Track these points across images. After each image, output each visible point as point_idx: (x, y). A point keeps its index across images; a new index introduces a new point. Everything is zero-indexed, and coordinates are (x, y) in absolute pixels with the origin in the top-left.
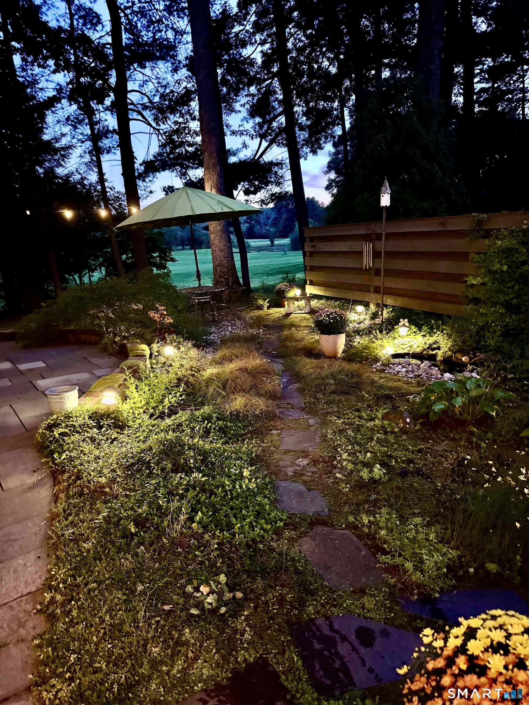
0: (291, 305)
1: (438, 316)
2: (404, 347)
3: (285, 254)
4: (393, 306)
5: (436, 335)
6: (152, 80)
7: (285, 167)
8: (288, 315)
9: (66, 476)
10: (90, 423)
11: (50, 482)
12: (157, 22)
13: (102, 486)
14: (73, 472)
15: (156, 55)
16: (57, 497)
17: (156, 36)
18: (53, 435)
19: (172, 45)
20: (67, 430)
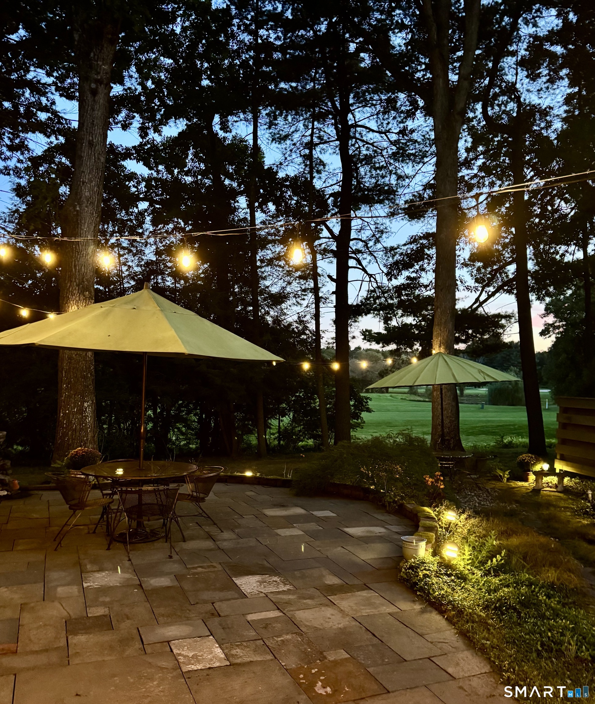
0: (540, 480)
3: (482, 408)
6: (371, 226)
7: (513, 320)
8: (536, 491)
9: (450, 607)
10: (440, 571)
11: (434, 610)
12: (381, 168)
13: (484, 619)
14: (453, 605)
15: (374, 198)
16: (451, 621)
17: (379, 183)
18: (419, 575)
19: (394, 190)
20: (428, 572)
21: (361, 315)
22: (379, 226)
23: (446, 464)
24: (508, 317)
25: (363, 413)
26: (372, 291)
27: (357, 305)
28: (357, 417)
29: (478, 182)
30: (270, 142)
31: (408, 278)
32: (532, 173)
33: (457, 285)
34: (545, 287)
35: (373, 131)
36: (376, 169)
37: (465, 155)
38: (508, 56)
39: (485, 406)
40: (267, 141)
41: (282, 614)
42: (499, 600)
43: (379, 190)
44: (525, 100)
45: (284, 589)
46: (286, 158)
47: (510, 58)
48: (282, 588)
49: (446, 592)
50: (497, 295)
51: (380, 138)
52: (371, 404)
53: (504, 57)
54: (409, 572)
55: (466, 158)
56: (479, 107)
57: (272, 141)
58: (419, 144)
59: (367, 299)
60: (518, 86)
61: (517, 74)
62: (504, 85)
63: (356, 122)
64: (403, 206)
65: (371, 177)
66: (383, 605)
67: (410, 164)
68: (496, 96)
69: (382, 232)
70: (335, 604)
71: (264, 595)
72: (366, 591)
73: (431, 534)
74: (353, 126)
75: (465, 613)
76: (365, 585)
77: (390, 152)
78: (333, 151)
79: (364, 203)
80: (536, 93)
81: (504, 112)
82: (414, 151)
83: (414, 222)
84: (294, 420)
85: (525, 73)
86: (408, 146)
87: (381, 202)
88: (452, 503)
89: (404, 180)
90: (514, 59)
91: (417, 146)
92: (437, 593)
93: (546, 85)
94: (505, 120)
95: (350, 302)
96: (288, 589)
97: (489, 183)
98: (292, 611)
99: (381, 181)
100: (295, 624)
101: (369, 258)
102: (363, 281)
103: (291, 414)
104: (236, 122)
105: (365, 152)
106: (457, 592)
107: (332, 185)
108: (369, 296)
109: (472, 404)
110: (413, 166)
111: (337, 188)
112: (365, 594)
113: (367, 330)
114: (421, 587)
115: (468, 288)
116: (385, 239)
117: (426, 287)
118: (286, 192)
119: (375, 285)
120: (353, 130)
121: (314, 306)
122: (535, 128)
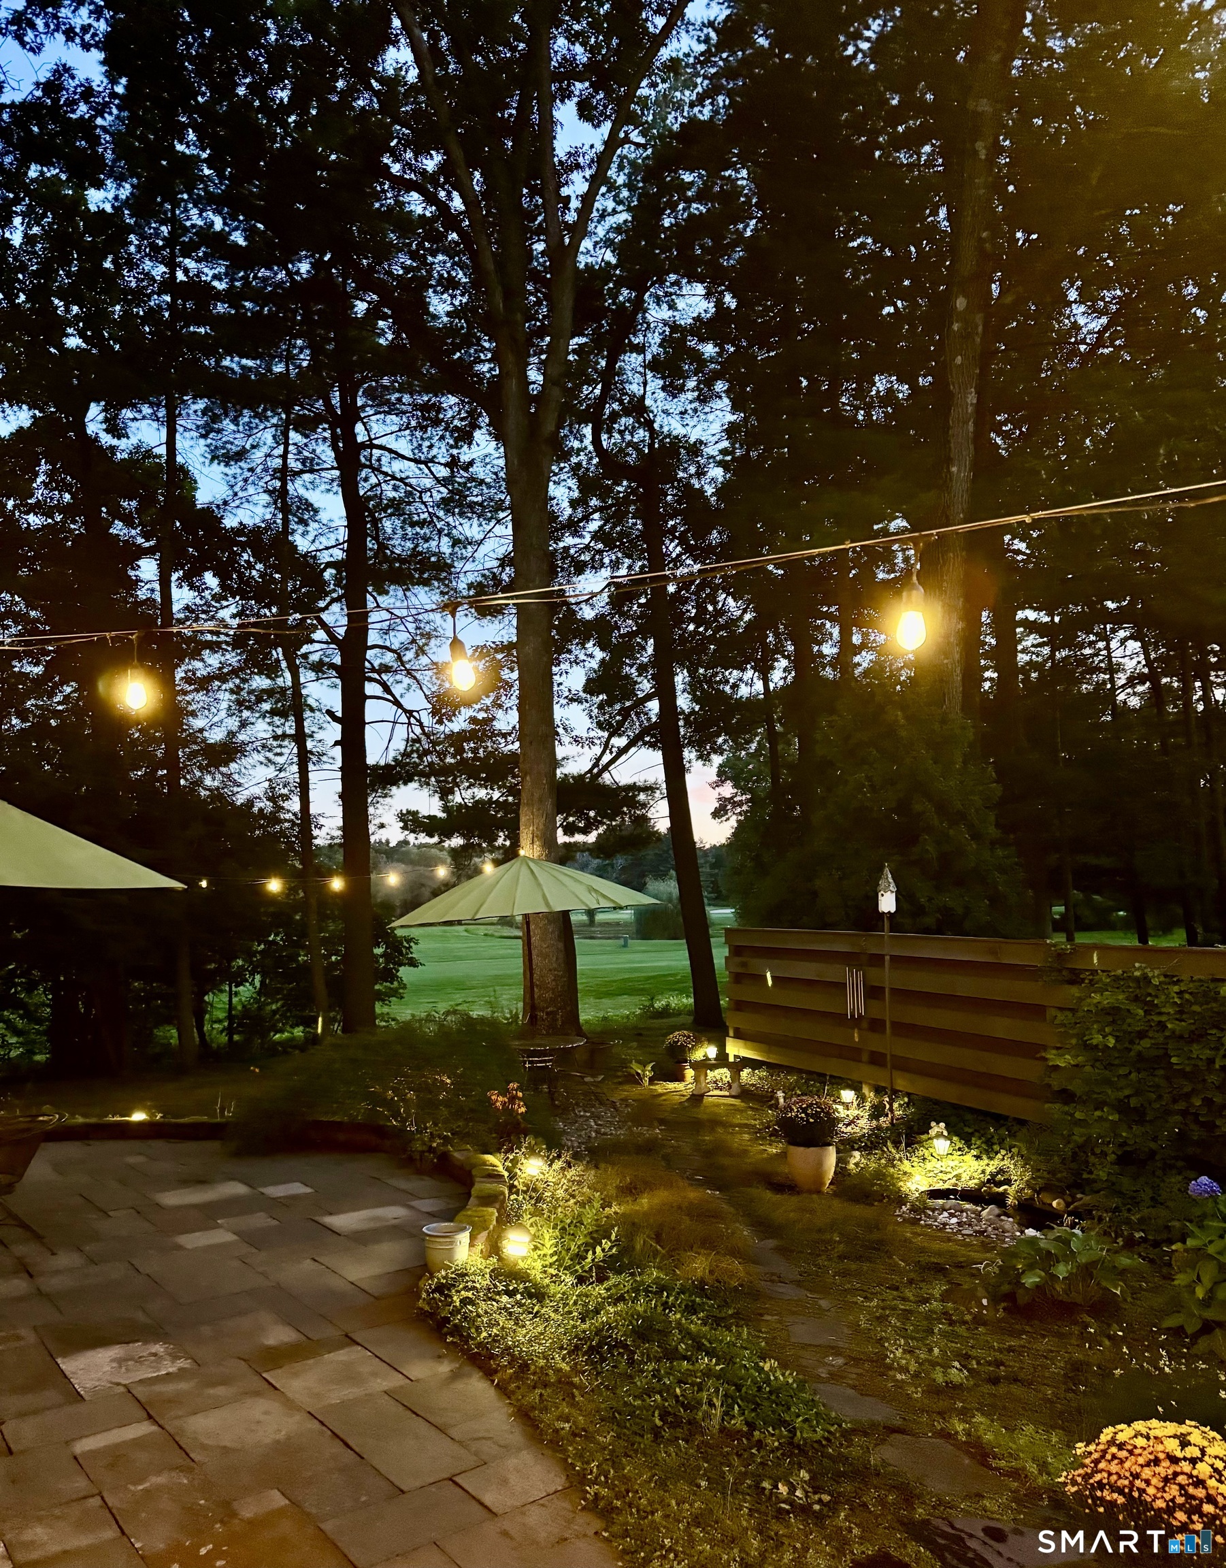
0: (702, 1078)
1: (999, 1119)
2: (945, 1177)
3: (625, 946)
4: (908, 1095)
5: (999, 1156)
6: (407, 624)
7: (657, 794)
8: (697, 1098)
9: (504, 1361)
10: (495, 1286)
11: (477, 1370)
12: (422, 524)
13: (567, 1376)
14: (512, 1356)
15: (413, 576)
16: (506, 1389)
17: (420, 549)
18: (452, 1301)
19: (446, 564)
20: (470, 1294)
21: (395, 783)
22: (422, 625)
23: (541, 1062)
24: (650, 789)
25: (402, 969)
26: (414, 741)
27: (387, 766)
28: (390, 976)
29: (593, 559)
30: (207, 462)
31: (473, 720)
32: (679, 549)
33: (558, 734)
34: (711, 738)
35: (403, 457)
36: (413, 525)
37: (569, 511)
38: (631, 352)
39: (630, 941)
40: (202, 459)
41: (155, 1428)
42: (598, 1332)
43: (420, 562)
44: (661, 427)
45: (171, 1370)
46: (236, 494)
47: (634, 355)
48: (169, 1367)
49: (503, 1328)
50: (633, 750)
51: (418, 472)
52: (416, 952)
53: (625, 353)
54: (434, 1298)
55: (571, 516)
56: (588, 431)
57: (212, 460)
58: (489, 486)
59: (406, 754)
60: (648, 402)
61: (645, 384)
62: (626, 399)
63: (370, 440)
64: (465, 593)
65: (404, 537)
66: (375, 1374)
67: (475, 522)
68: (615, 416)
69: (428, 636)
70: (276, 1389)
71: (122, 1389)
72: (347, 1350)
73: (490, 1210)
74: (363, 446)
75: (533, 1367)
76: (347, 1336)
77: (437, 497)
78: (328, 487)
79: (393, 582)
80: (678, 418)
81: (630, 444)
82: (479, 499)
83: (485, 621)
84: (263, 990)
85: (661, 382)
86: (469, 488)
87: (426, 583)
88: (540, 1139)
89: (465, 547)
90: (641, 358)
91: (486, 491)
92: (484, 1334)
93: (693, 406)
94: (633, 457)
95: (371, 760)
96: (180, 1369)
97: (611, 561)
98: (180, 1417)
99: (422, 547)
100: (181, 1448)
101: (407, 681)
102: (395, 723)
103: (258, 978)
104: (135, 419)
105: (392, 494)
106: (524, 1326)
107: (327, 548)
108: (409, 749)
109: (609, 938)
110: (480, 525)
111: (338, 554)
112: (342, 1356)
113: (409, 812)
114: (455, 1325)
115: (577, 740)
116: (435, 649)
117: (504, 736)
118: (241, 556)
119: (418, 730)
120: (366, 453)
121: (295, 768)
122: (681, 474)
